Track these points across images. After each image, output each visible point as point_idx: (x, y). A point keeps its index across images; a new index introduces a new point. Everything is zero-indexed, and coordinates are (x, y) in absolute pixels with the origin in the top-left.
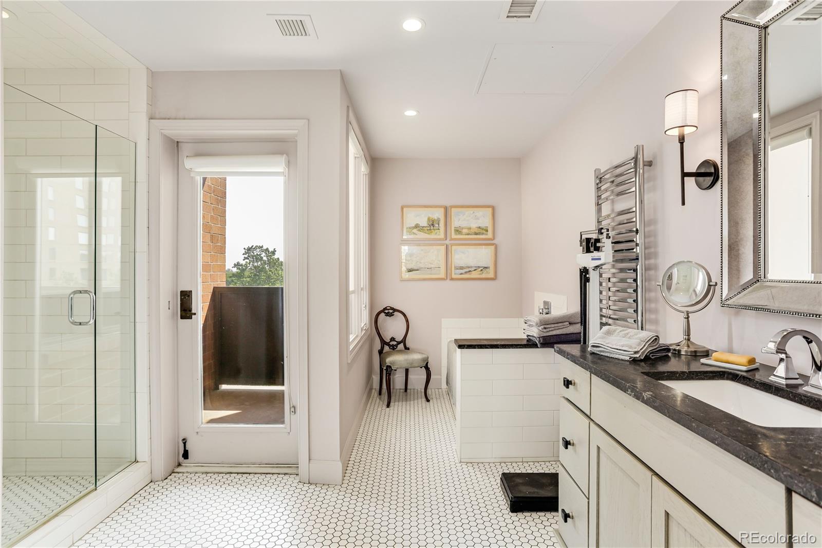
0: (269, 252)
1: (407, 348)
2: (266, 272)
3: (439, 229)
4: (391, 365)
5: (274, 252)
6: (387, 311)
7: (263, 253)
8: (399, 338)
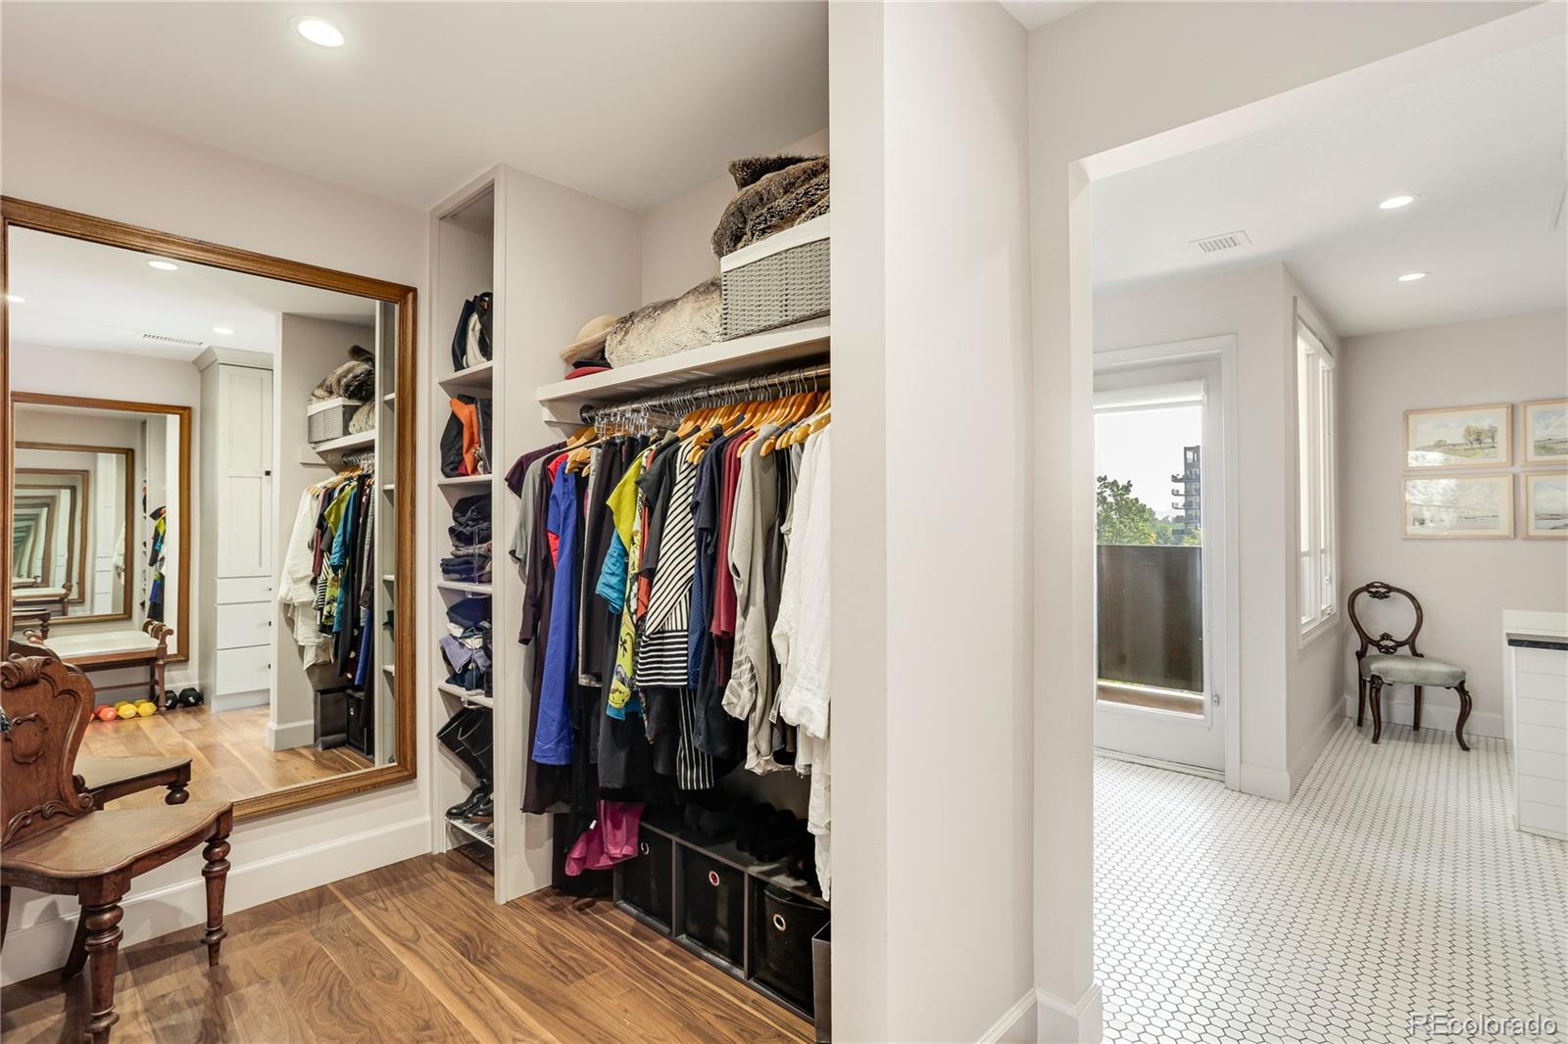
0: (1118, 487)
1: (1415, 654)
2: (1112, 525)
3: (1493, 447)
4: (1381, 675)
5: (1127, 488)
6: (1373, 590)
7: (1107, 490)
8: (1402, 634)
